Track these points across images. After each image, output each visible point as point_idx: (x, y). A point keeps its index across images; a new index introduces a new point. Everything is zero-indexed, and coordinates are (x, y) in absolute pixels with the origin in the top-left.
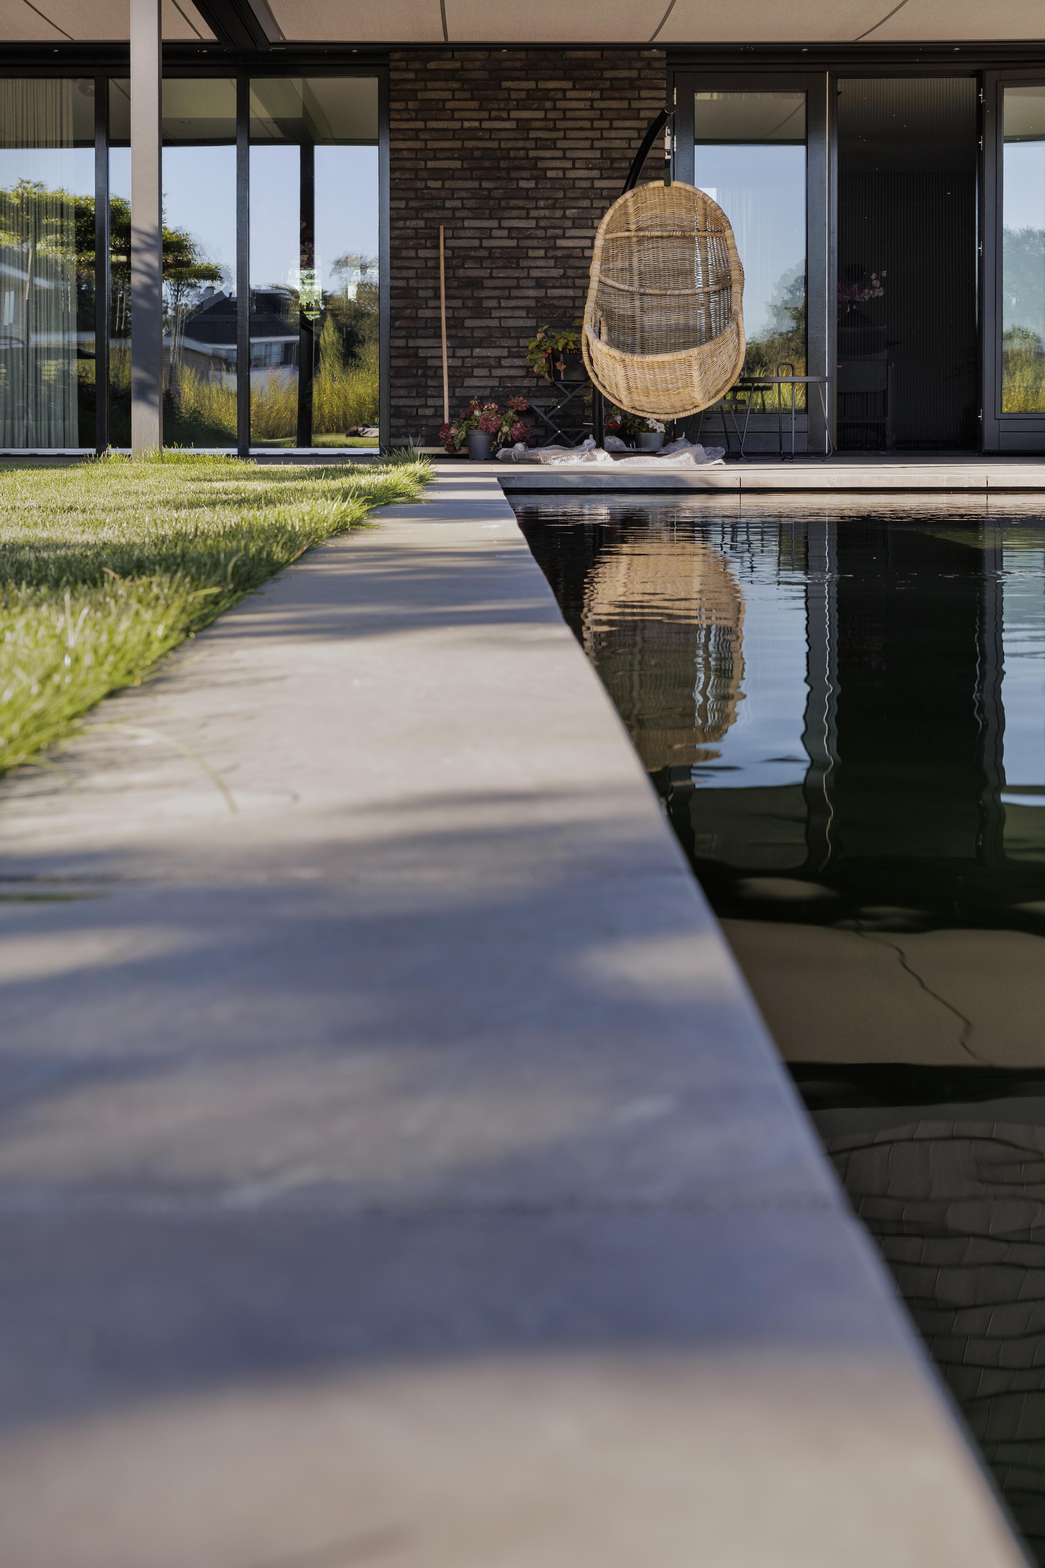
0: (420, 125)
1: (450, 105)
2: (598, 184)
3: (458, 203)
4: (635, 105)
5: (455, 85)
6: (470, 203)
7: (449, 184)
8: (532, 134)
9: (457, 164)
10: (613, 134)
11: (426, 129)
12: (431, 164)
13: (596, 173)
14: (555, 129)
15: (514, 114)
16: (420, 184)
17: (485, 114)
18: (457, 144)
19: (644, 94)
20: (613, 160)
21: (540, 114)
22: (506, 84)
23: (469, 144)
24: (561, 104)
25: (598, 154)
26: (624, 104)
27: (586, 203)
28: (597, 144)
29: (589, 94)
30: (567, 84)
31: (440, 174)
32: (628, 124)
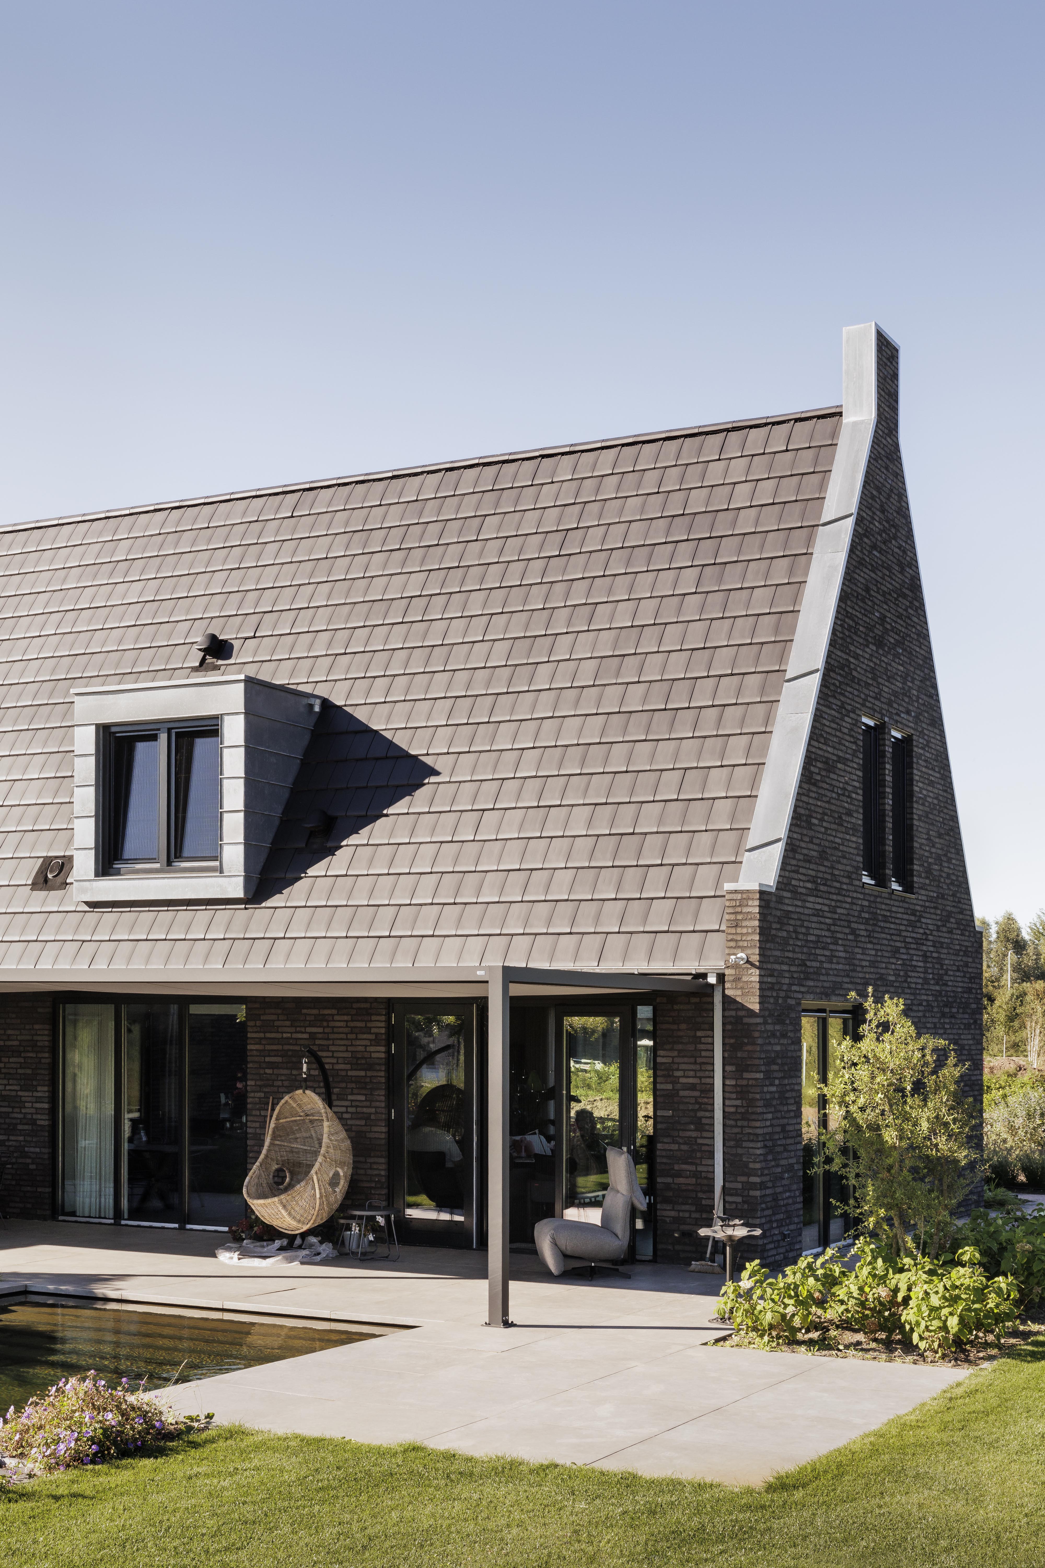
0: (262, 1035)
1: (276, 1023)
2: (350, 1073)
3: (280, 1083)
4: (369, 1025)
5: (279, 1011)
6: (286, 1083)
7: (276, 1071)
8: (317, 1042)
9: (279, 1059)
10: (358, 1043)
11: (265, 1038)
12: (267, 1059)
13: (348, 1067)
14: (328, 1039)
15: (309, 1030)
16: (262, 1071)
17: (293, 1030)
18: (280, 1047)
19: (374, 1018)
20: (358, 1059)
21: (320, 1030)
22: (304, 1011)
23: (286, 1047)
24: (332, 1024)
25: (349, 1055)
26: (362, 1024)
27: (344, 1085)
28: (350, 1049)
29: (346, 1018)
30: (334, 1012)
31: (273, 1065)
32: (365, 1036)
